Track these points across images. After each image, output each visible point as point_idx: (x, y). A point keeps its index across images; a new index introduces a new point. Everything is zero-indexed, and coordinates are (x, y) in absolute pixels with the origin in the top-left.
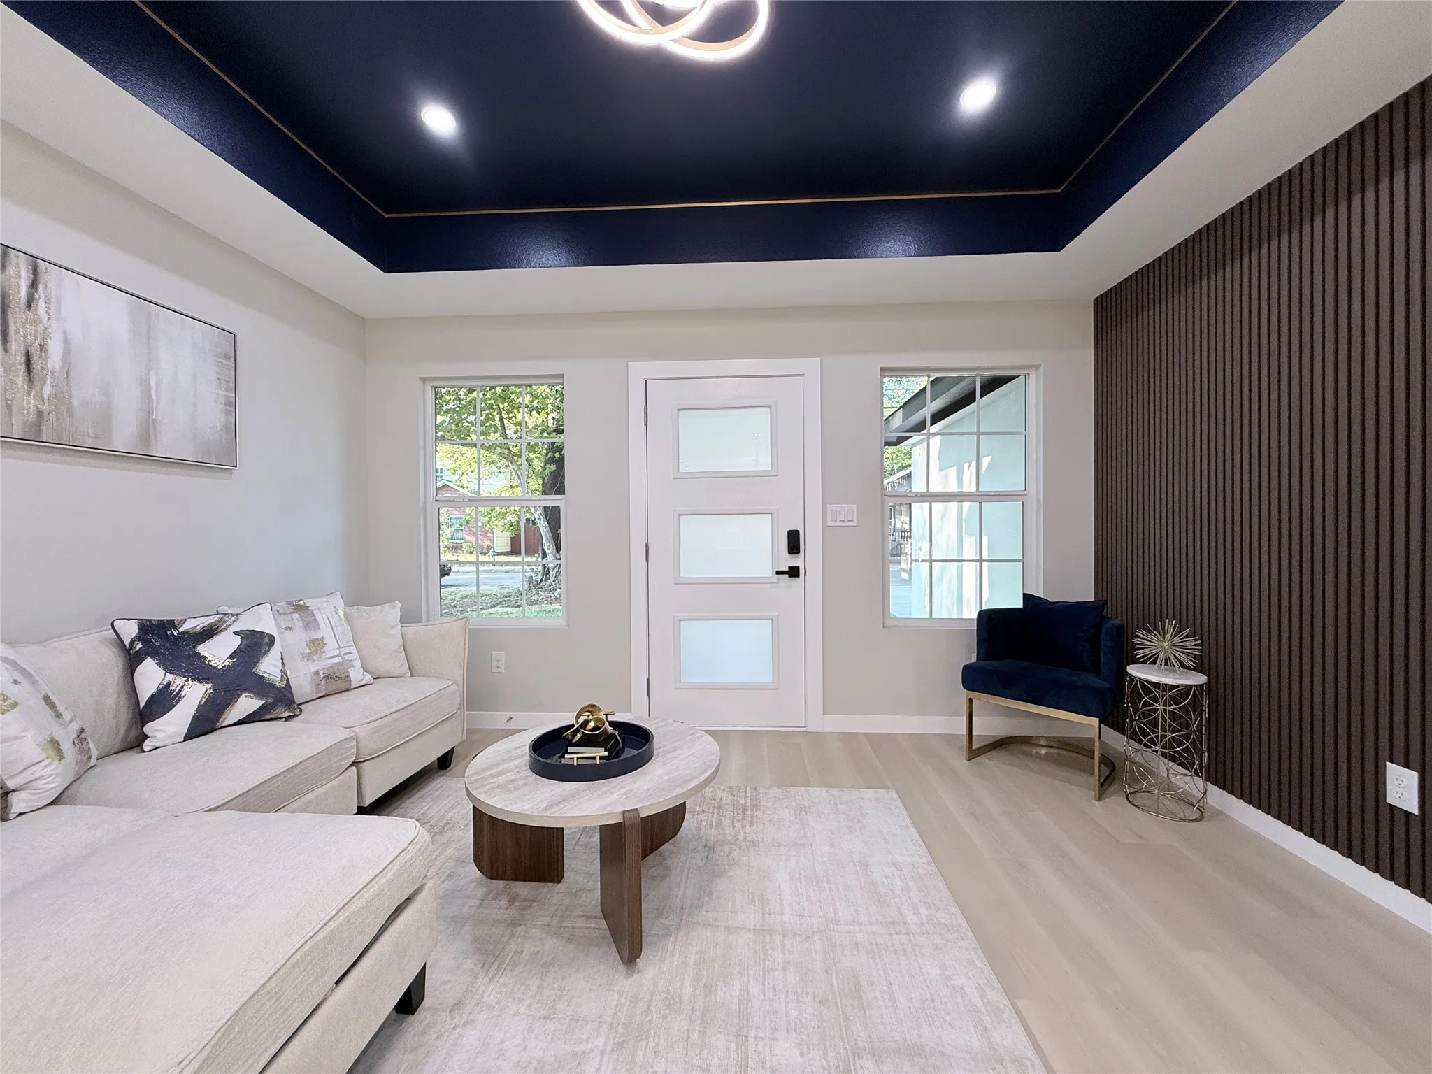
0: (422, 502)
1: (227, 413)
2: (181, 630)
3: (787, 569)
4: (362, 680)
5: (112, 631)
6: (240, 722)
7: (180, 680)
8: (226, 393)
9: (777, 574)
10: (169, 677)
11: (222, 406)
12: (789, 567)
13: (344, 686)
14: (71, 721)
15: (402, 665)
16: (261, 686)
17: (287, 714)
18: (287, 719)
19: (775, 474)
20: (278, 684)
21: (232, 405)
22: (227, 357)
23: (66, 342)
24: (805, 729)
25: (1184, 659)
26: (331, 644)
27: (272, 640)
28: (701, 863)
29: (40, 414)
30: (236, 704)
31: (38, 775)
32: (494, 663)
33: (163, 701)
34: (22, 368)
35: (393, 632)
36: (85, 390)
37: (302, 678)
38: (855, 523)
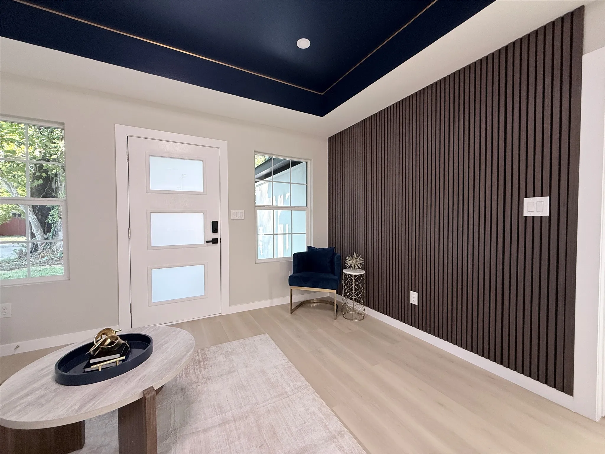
3: (212, 240)
9: (207, 242)
19: (205, 194)
24: (221, 314)
25: (359, 265)
32: (1, 312)
38: (243, 218)
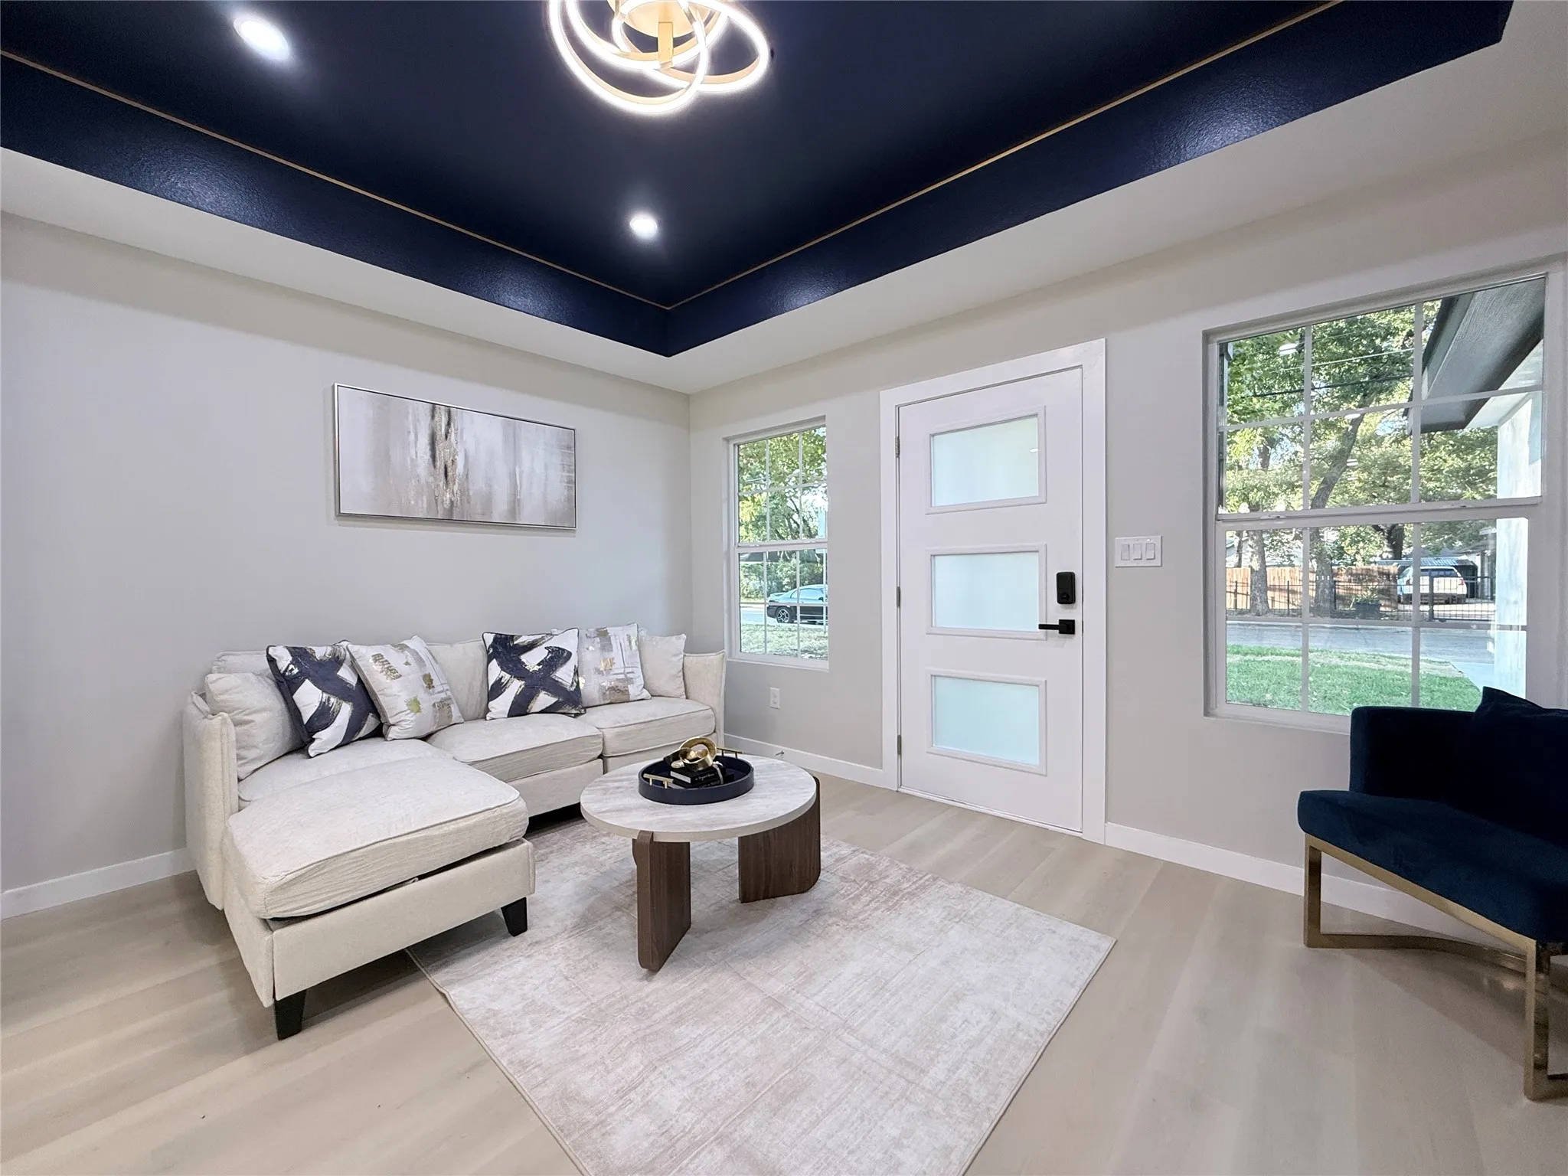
0: (725, 548)
1: (569, 488)
2: (515, 643)
3: (1058, 623)
4: (639, 695)
5: (482, 642)
6: (542, 712)
7: (507, 676)
8: (568, 474)
9: (1040, 628)
10: (503, 673)
11: (565, 484)
12: (1061, 621)
13: (624, 698)
14: (439, 692)
15: (679, 688)
16: (555, 688)
17: (574, 712)
18: (576, 715)
19: (1044, 501)
20: (568, 688)
21: (572, 483)
22: (569, 448)
23: (466, 457)
24: (1080, 835)
26: (619, 663)
27: (570, 654)
28: (795, 924)
29: (452, 502)
30: (538, 698)
31: (402, 718)
32: (772, 699)
33: (497, 689)
34: (443, 476)
35: (675, 659)
36: (477, 485)
37: (591, 686)
38: (1157, 562)
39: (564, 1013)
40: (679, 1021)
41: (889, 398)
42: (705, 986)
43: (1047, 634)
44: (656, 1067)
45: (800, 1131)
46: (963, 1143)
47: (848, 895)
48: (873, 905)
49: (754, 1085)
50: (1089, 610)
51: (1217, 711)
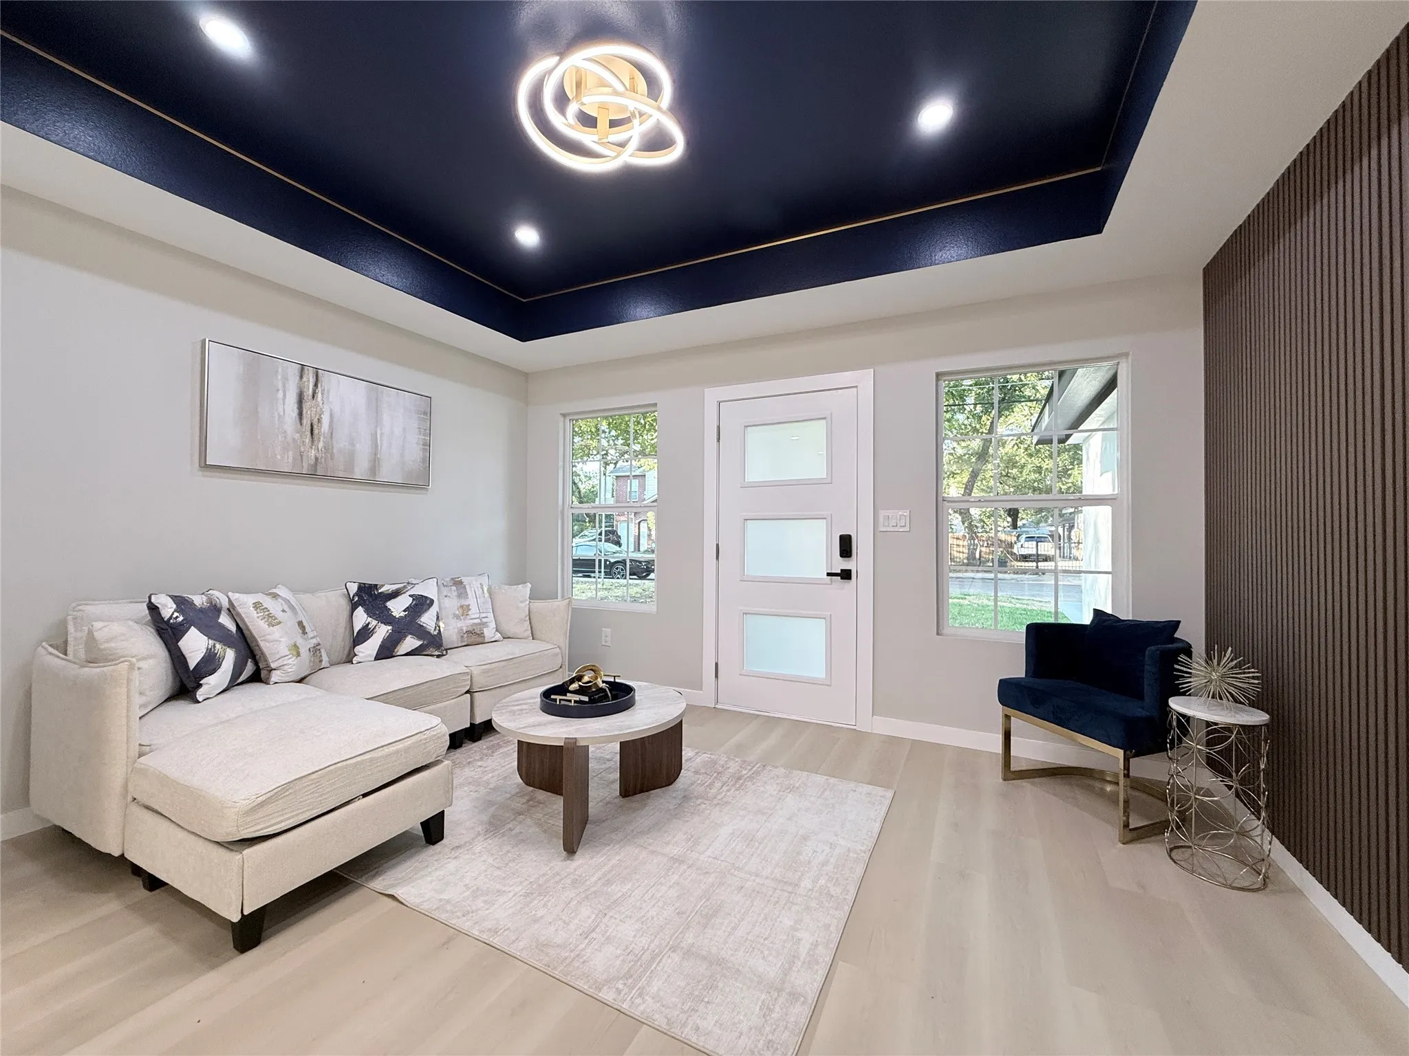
0: (560, 508)
1: (424, 450)
2: (380, 591)
3: (839, 572)
4: (493, 637)
5: (345, 590)
6: (407, 654)
7: (374, 623)
8: (423, 437)
10: (370, 619)
11: (421, 446)
12: (842, 570)
13: (480, 640)
14: (312, 638)
15: (526, 630)
16: (421, 632)
17: (437, 653)
18: (438, 656)
19: (829, 481)
20: (432, 632)
21: (427, 445)
22: (425, 413)
23: (331, 416)
24: (854, 727)
26: (474, 611)
27: (432, 602)
28: (671, 807)
29: (317, 459)
30: (405, 641)
31: (285, 663)
32: (603, 638)
33: (364, 635)
34: (309, 434)
35: (522, 605)
36: (341, 443)
37: (450, 631)
38: (907, 529)
39: (510, 892)
40: (609, 883)
41: (712, 394)
42: (618, 858)
43: (831, 580)
44: (605, 914)
45: (727, 933)
46: (835, 921)
47: (704, 784)
48: (725, 788)
49: (683, 913)
50: (861, 562)
51: (945, 632)
